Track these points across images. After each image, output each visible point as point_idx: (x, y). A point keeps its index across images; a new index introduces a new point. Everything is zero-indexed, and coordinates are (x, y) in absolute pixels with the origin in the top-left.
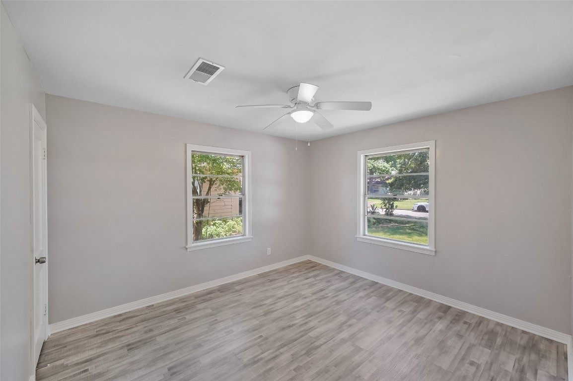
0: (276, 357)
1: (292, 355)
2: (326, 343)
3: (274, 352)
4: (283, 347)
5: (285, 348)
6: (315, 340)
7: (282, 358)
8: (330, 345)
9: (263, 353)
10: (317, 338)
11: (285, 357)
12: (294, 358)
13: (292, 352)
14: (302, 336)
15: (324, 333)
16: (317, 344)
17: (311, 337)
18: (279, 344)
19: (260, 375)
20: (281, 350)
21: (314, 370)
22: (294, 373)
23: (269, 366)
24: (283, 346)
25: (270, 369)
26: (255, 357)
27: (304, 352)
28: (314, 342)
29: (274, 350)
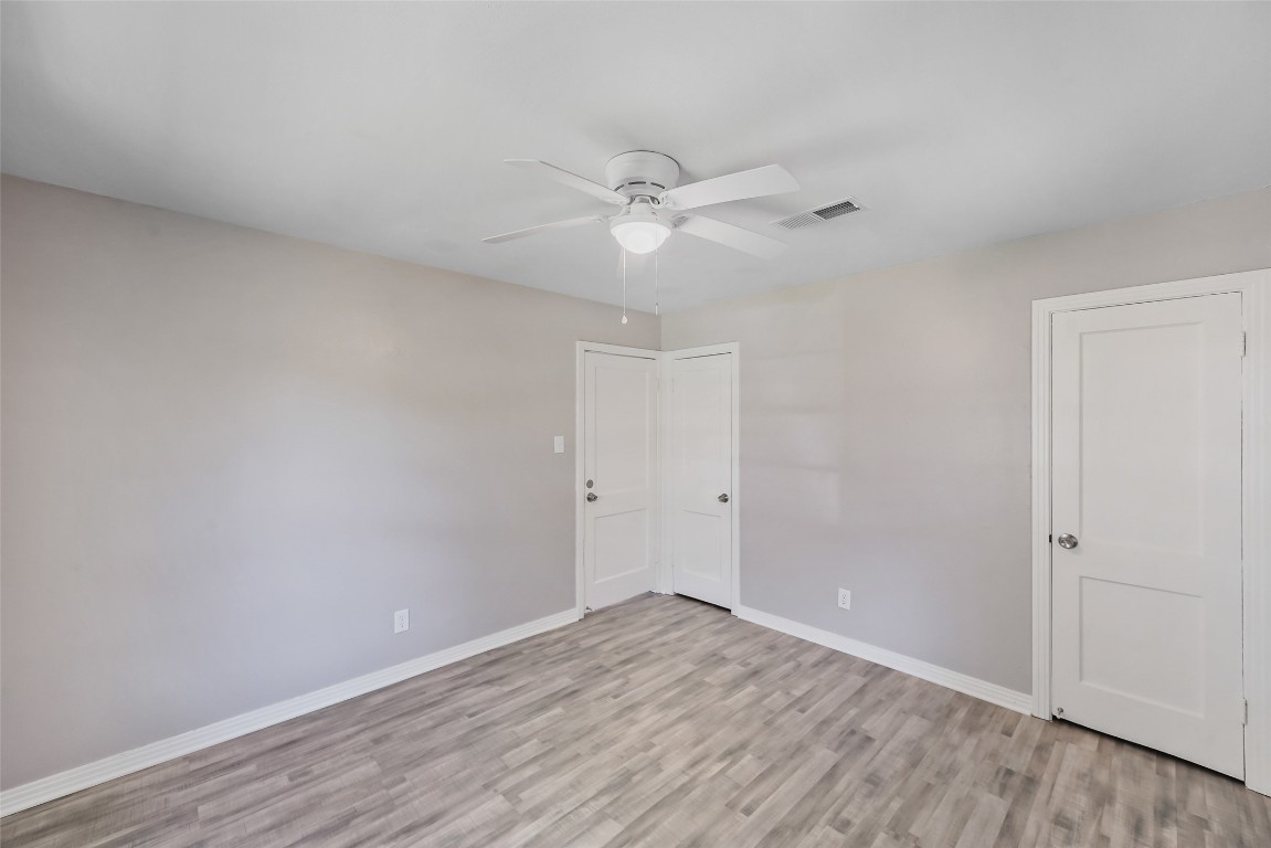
0: (693, 764)
1: (661, 770)
2: (583, 805)
3: (700, 773)
4: (684, 785)
5: (678, 783)
6: (609, 811)
7: (681, 763)
8: (573, 799)
9: (723, 771)
10: (601, 817)
11: (675, 765)
12: (656, 766)
13: (661, 776)
14: (642, 819)
15: (579, 836)
16: (605, 800)
17: (616, 819)
18: (696, 793)
19: (710, 735)
20: (685, 779)
21: (618, 748)
22: (654, 740)
23: (700, 748)
24: (684, 789)
25: (696, 744)
26: (733, 763)
27: (636, 778)
28: (610, 804)
29: (701, 778)
